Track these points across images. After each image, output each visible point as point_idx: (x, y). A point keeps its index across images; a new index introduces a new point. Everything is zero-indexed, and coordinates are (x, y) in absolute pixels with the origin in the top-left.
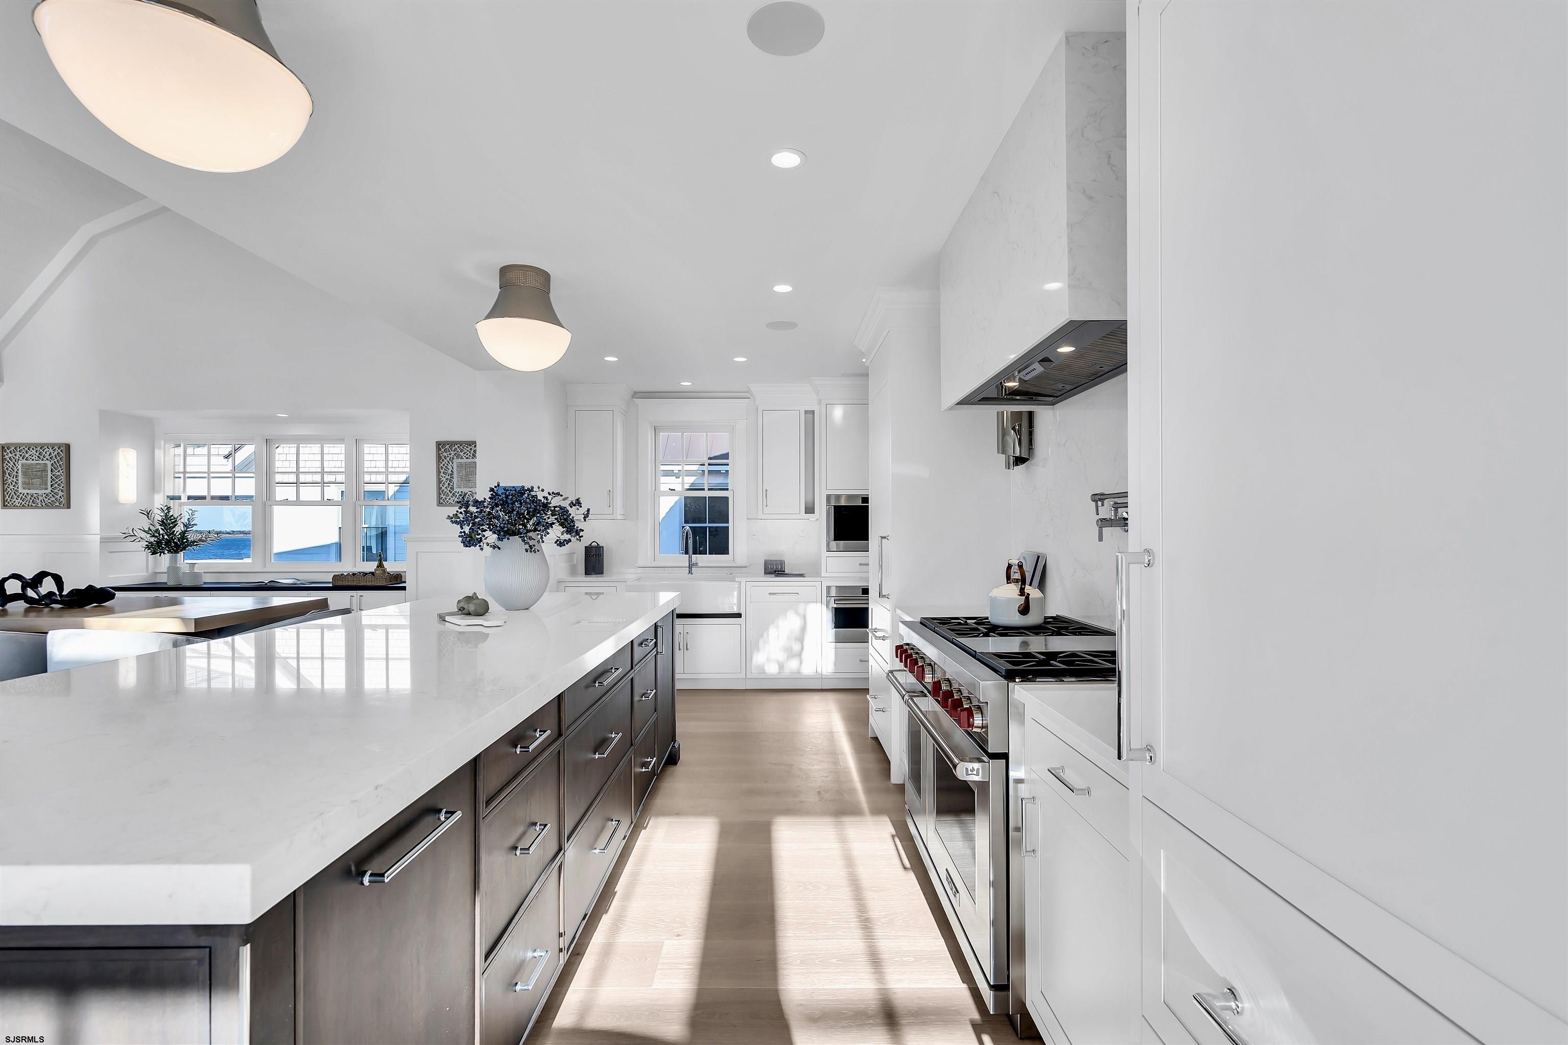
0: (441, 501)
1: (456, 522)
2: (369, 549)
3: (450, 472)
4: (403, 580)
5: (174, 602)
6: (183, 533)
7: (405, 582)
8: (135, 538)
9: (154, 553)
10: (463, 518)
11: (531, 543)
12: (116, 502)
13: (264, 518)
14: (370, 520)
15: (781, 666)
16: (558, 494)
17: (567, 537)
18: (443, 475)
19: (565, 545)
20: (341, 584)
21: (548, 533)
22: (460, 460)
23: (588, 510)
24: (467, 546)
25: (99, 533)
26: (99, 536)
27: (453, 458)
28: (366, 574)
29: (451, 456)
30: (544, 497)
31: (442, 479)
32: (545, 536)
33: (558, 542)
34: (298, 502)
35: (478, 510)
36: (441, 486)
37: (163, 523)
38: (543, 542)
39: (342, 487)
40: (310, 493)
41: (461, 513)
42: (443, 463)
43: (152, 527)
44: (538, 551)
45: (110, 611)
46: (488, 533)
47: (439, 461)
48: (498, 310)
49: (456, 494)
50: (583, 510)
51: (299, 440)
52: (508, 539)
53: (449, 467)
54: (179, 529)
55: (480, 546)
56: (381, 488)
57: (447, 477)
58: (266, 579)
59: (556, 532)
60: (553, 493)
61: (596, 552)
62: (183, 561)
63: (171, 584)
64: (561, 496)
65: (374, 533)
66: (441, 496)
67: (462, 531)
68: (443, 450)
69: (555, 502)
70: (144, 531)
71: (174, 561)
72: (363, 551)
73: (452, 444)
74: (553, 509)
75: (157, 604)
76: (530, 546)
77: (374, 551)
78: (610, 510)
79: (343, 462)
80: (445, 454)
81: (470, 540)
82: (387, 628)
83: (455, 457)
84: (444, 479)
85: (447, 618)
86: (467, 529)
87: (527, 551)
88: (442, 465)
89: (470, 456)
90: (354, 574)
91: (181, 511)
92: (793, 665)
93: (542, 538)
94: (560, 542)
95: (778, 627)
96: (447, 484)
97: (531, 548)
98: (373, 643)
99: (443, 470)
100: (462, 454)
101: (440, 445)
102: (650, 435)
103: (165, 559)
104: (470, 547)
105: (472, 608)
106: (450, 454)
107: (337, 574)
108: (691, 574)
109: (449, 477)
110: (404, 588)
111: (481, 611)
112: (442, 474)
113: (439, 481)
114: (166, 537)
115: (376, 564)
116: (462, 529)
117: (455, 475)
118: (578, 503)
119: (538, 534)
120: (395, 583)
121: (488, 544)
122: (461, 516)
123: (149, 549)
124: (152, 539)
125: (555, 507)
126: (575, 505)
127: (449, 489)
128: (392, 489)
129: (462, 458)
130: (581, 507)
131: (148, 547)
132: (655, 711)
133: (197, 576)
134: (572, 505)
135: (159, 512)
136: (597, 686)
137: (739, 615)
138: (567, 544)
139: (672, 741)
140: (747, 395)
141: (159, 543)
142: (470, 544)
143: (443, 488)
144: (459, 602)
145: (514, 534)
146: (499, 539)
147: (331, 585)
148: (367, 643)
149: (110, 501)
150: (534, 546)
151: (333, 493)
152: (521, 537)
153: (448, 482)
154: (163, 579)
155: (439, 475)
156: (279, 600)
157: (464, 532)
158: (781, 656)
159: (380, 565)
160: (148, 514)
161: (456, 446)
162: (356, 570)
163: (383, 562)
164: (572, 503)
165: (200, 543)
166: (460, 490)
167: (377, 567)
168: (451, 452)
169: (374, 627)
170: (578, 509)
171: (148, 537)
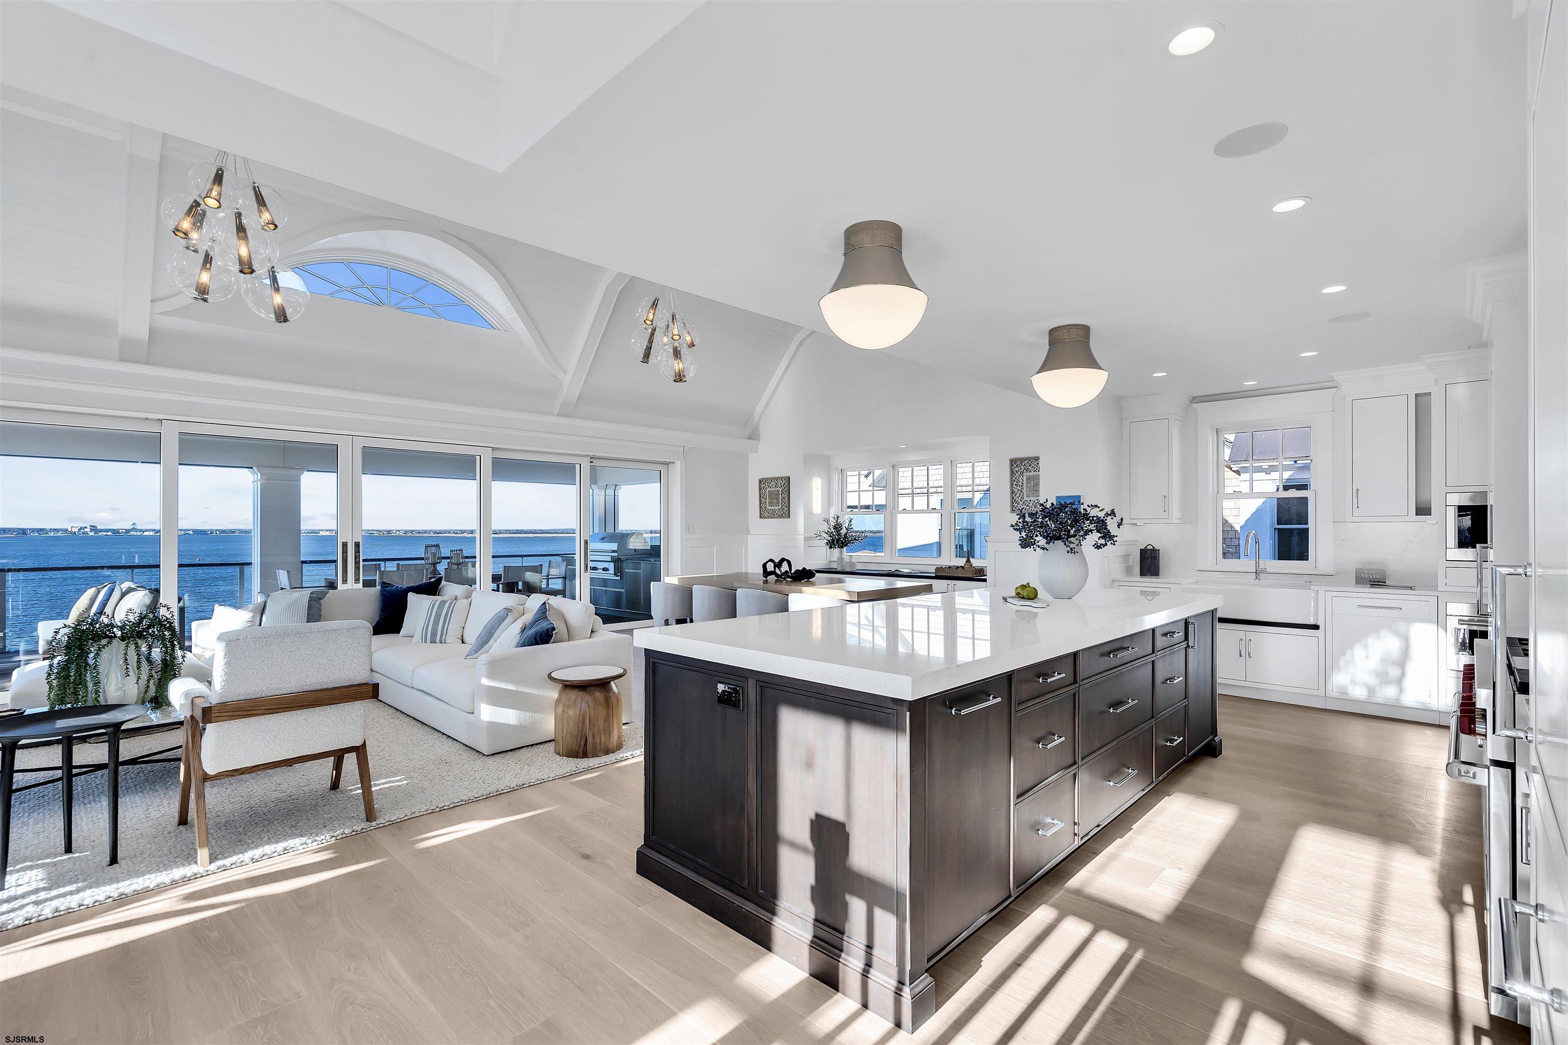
0: (1014, 509)
1: (1016, 529)
2: (961, 547)
3: (1021, 484)
4: (985, 574)
5: (841, 581)
6: (846, 534)
7: (986, 575)
8: (821, 537)
9: (831, 548)
10: (1022, 526)
11: (1072, 546)
12: (812, 514)
13: (892, 524)
14: (963, 522)
15: (1371, 691)
16: (1096, 506)
17: (1103, 541)
18: (1016, 487)
19: (1101, 548)
20: (942, 574)
21: (1085, 539)
22: (1029, 474)
23: (1122, 519)
24: (1023, 548)
25: (803, 534)
26: (803, 536)
27: (1023, 472)
28: (958, 567)
29: (1022, 470)
30: (1084, 509)
31: (1015, 490)
32: (1083, 540)
33: (1096, 546)
34: (913, 511)
35: (1032, 520)
36: (1014, 496)
37: (835, 528)
38: (1081, 545)
39: (941, 496)
40: (921, 503)
41: (1020, 522)
42: (1015, 476)
43: (829, 530)
44: (1077, 552)
45: (813, 584)
46: (1039, 538)
47: (1012, 475)
48: (1047, 365)
49: (1026, 502)
50: (1117, 519)
51: (912, 464)
52: (1054, 543)
53: (1020, 480)
54: (843, 531)
55: (1034, 548)
56: (969, 495)
57: (1018, 488)
58: (893, 568)
59: (1094, 537)
60: (1092, 505)
61: (1151, 555)
62: (846, 553)
63: (839, 569)
64: (1099, 507)
65: (965, 533)
66: (1014, 504)
67: (1021, 536)
68: (1015, 466)
69: (1094, 513)
70: (825, 533)
71: (841, 553)
72: (957, 548)
73: (1022, 460)
74: (1091, 518)
75: (831, 582)
76: (1071, 549)
77: (965, 549)
78: (1165, 515)
79: (942, 475)
80: (1017, 469)
81: (1026, 543)
82: (973, 613)
83: (1025, 471)
84: (1016, 490)
85: (1008, 600)
86: (1023, 534)
87: (1068, 552)
88: (1014, 478)
89: (1037, 469)
90: (950, 567)
91: (845, 520)
92: (1390, 692)
93: (1080, 542)
94: (1097, 545)
95: (1366, 646)
96: (1018, 494)
97: (1072, 550)
98: (963, 623)
99: (1015, 483)
100: (1030, 468)
101: (1013, 462)
102: (1211, 438)
103: (836, 551)
104: (1025, 548)
105: (1025, 593)
106: (1021, 469)
107: (938, 566)
108: (1259, 580)
109: (1020, 488)
110: (985, 580)
111: (1032, 596)
112: (1014, 486)
113: (1013, 492)
114: (837, 537)
115: (965, 560)
116: (1021, 534)
117: (1024, 486)
118: (1113, 513)
119: (1077, 539)
120: (978, 576)
121: (1039, 547)
122: (1020, 525)
123: (828, 545)
124: (829, 538)
125: (1093, 517)
126: (1110, 515)
127: (1020, 498)
128: (978, 496)
129: (1030, 472)
130: (1115, 516)
131: (827, 543)
132: (1186, 698)
133: (853, 564)
134: (1107, 515)
135: (833, 519)
136: (1112, 657)
137: (1316, 627)
138: (1103, 547)
139: (1212, 734)
140: (1332, 384)
141: (833, 541)
142: (1025, 546)
143: (1015, 498)
144: (1017, 588)
145: (1059, 538)
146: (1047, 543)
147: (934, 575)
148: (959, 622)
149: (809, 513)
150: (1074, 548)
151: (935, 502)
152: (1063, 541)
153: (1019, 492)
154: (834, 566)
155: (1012, 487)
156: (901, 583)
157: (1023, 537)
158: (1372, 680)
159: (968, 561)
160: (827, 521)
161: (1026, 462)
162: (951, 564)
163: (971, 559)
164: (1108, 514)
165: (855, 541)
166: (1029, 499)
167: (966, 562)
168: (1022, 467)
169: (964, 611)
170: (1112, 518)
171: (827, 536)
